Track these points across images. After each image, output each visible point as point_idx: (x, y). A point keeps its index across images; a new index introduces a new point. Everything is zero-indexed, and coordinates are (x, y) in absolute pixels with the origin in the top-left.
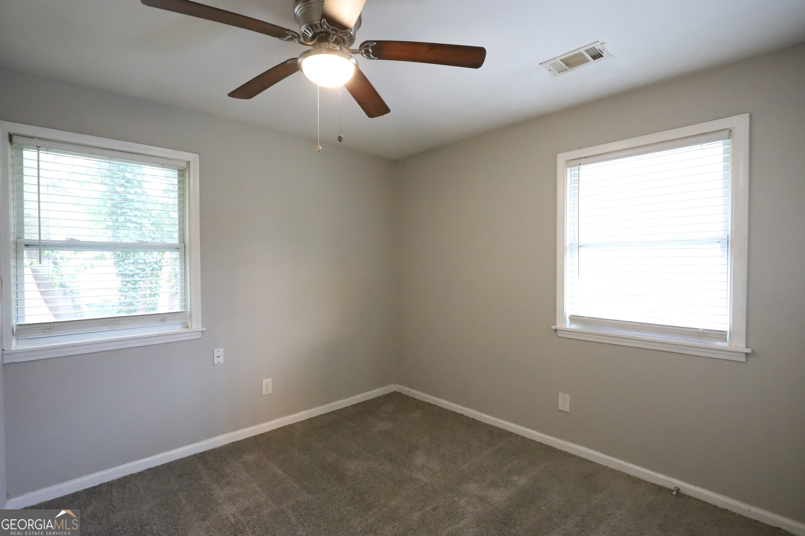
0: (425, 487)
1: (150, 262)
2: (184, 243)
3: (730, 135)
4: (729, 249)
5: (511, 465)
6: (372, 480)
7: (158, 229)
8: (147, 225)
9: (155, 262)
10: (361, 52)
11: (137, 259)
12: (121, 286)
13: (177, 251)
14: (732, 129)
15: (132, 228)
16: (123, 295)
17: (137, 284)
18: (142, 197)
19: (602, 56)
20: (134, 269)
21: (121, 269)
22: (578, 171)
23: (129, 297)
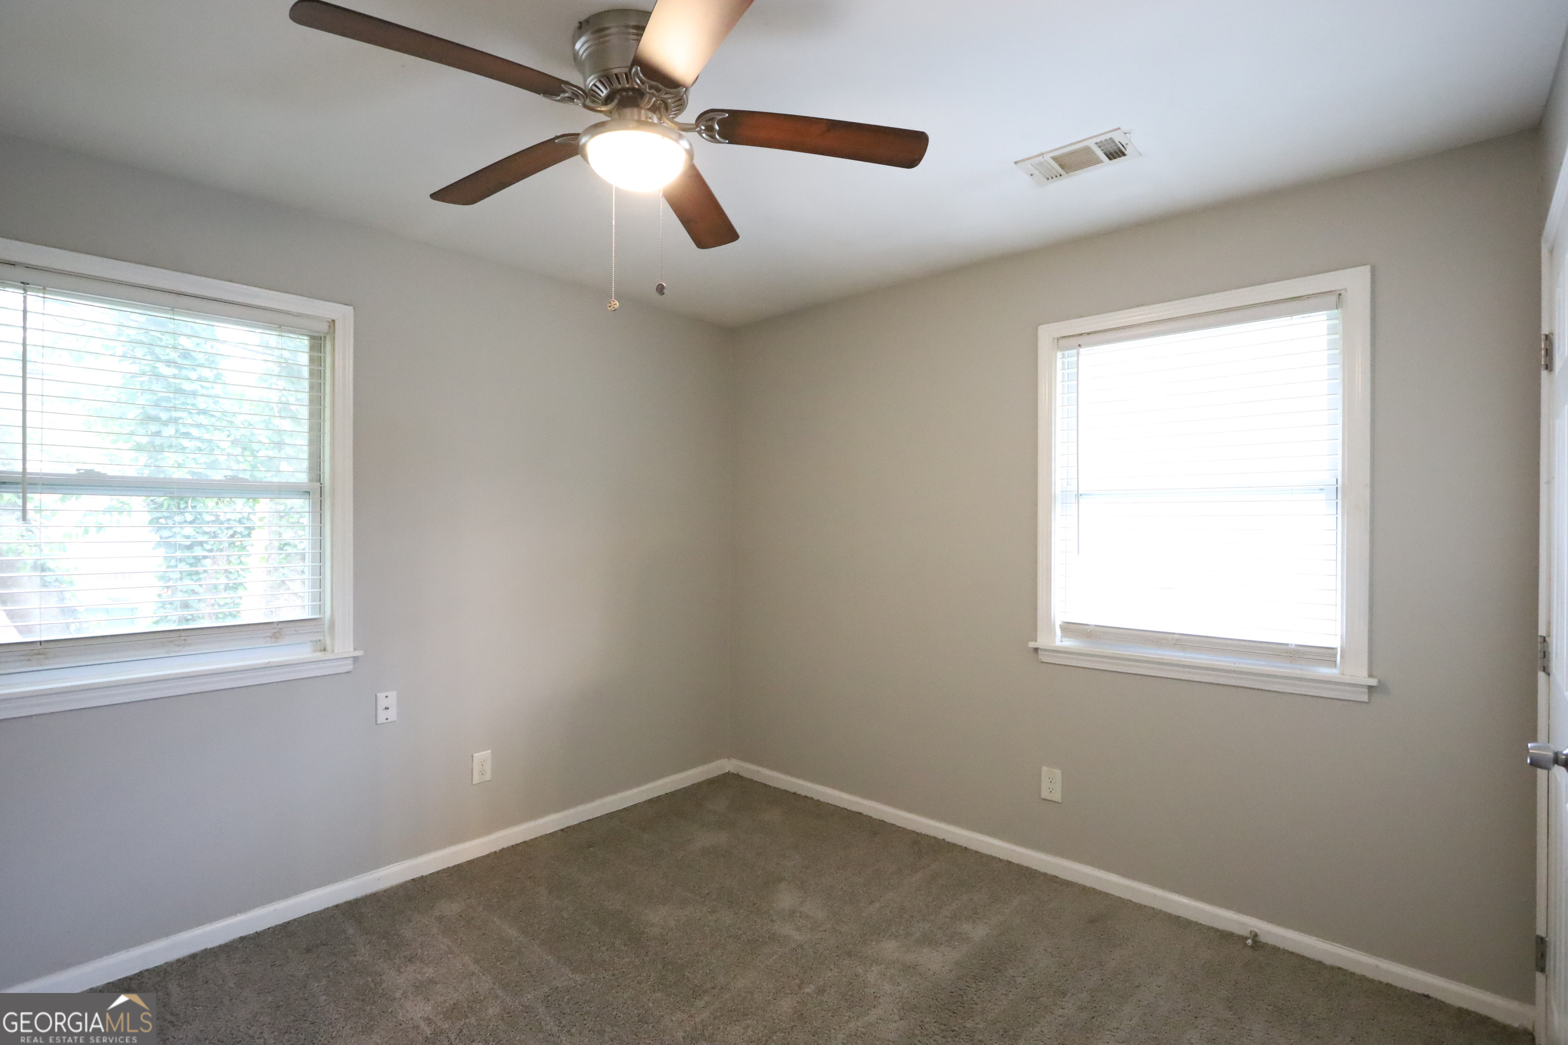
0: (799, 950)
1: (229, 520)
2: (320, 482)
3: (1339, 303)
4: (1339, 502)
5: (957, 905)
6: (698, 941)
7: (247, 453)
8: (223, 445)
9: (238, 520)
10: (698, 129)
11: (200, 514)
12: (164, 568)
13: (305, 497)
14: (1343, 292)
15: (190, 450)
16: (168, 587)
17: (199, 564)
18: (213, 388)
19: (1124, 155)
20: (194, 533)
21: (166, 533)
22: (1076, 357)
23: (181, 591)
